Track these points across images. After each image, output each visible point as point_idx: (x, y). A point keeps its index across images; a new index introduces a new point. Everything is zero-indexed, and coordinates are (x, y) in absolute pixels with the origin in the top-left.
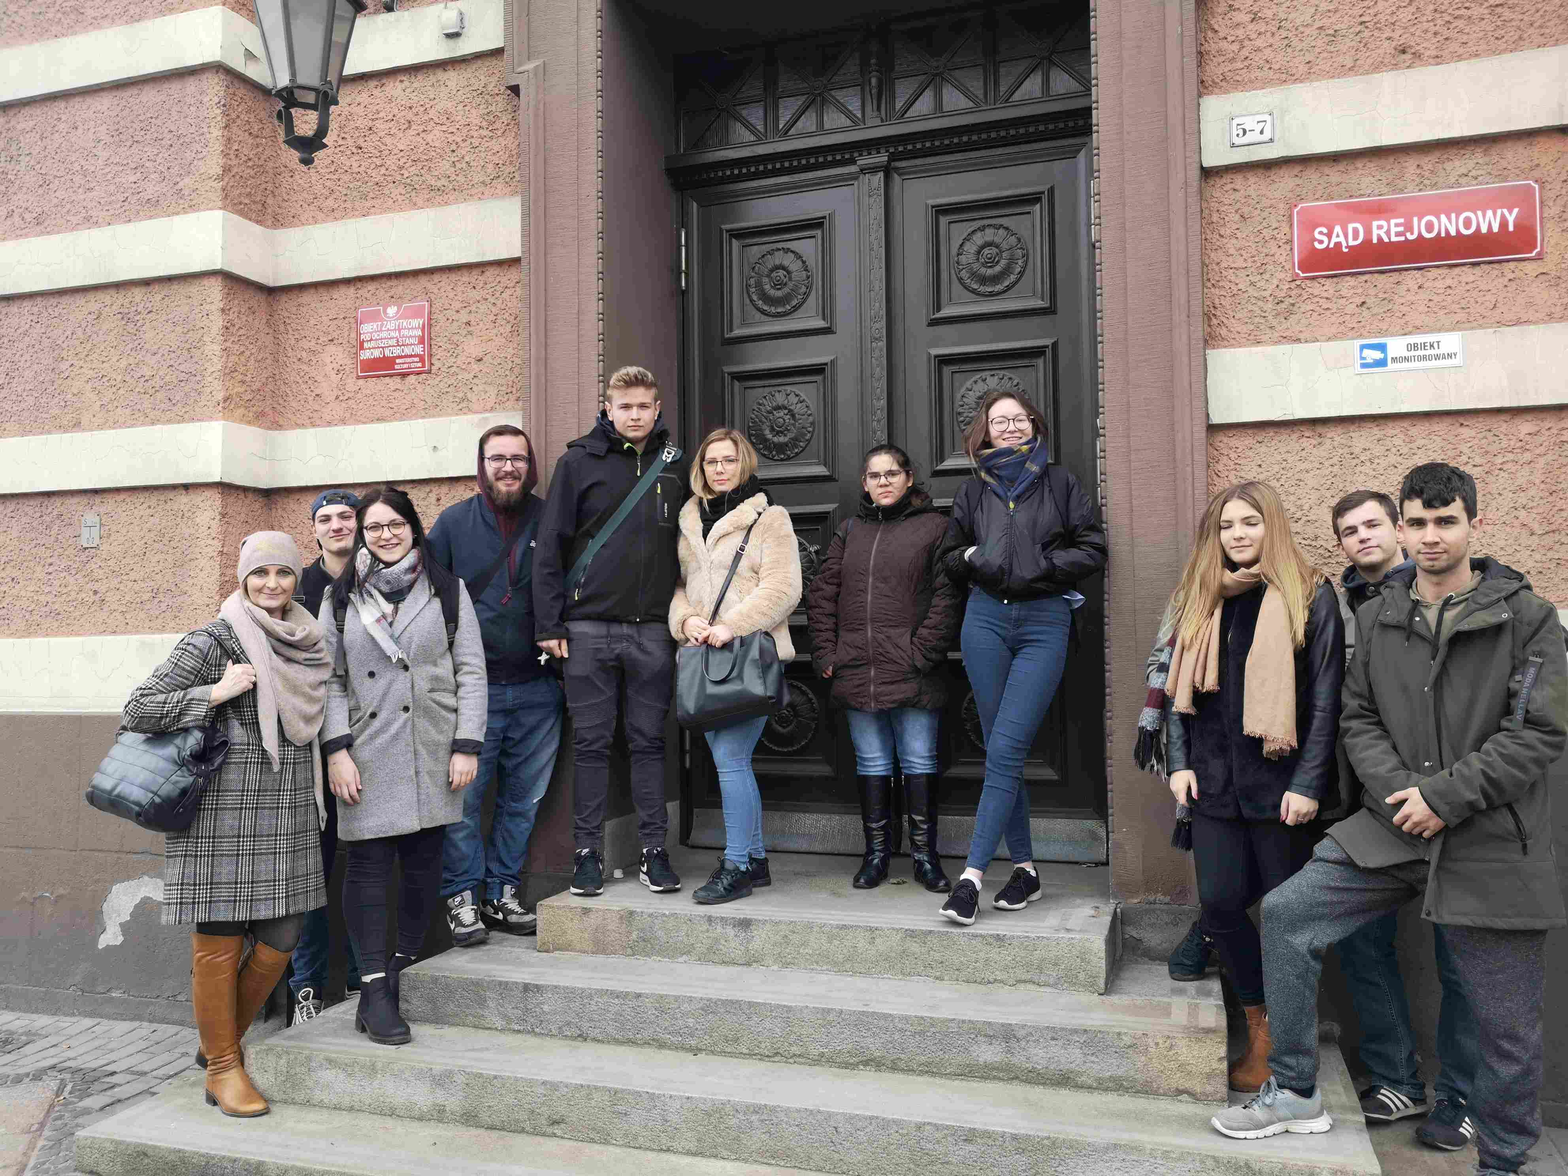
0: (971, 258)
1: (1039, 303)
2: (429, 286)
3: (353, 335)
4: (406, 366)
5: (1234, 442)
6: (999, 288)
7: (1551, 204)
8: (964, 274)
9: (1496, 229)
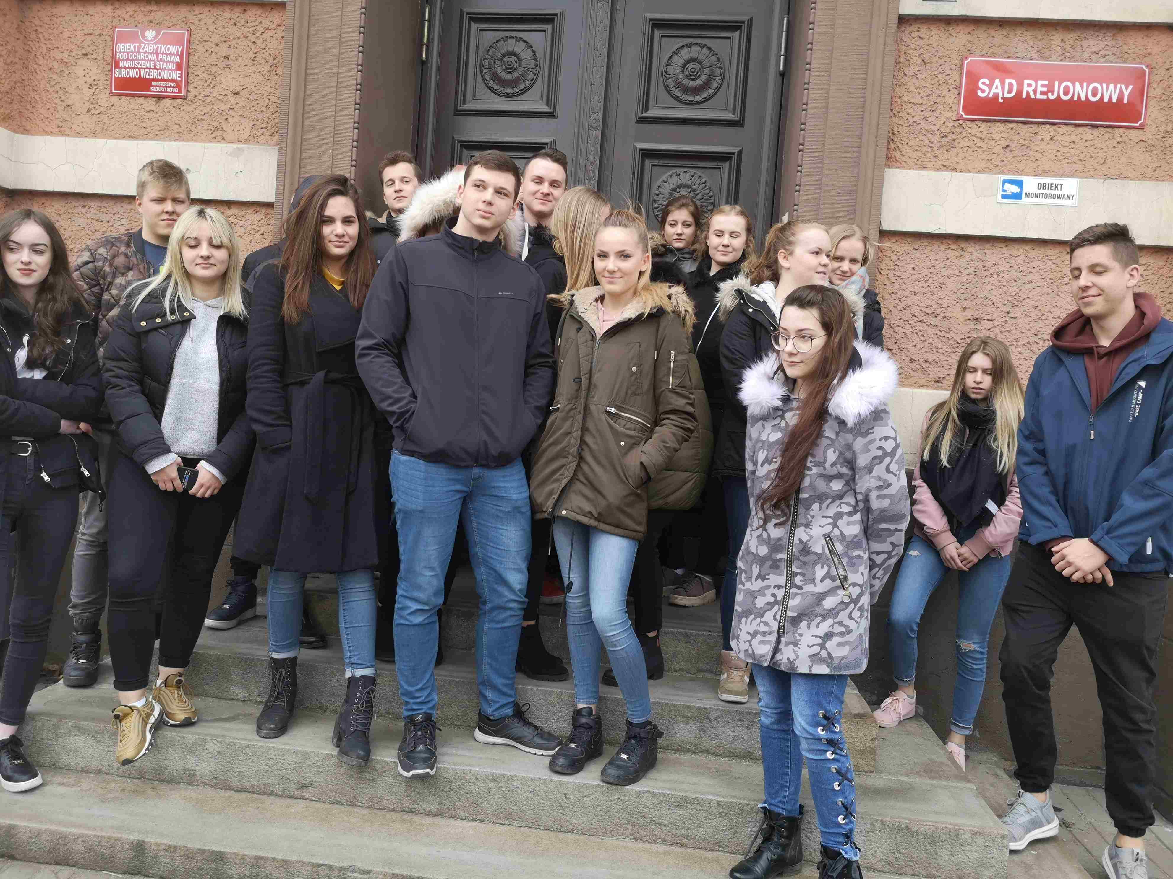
0: (678, 70)
1: (729, 116)
2: (191, 17)
3: (108, 53)
4: (161, 89)
5: (896, 247)
6: (698, 98)
7: (1155, 86)
8: (671, 83)
9: (1114, 100)
